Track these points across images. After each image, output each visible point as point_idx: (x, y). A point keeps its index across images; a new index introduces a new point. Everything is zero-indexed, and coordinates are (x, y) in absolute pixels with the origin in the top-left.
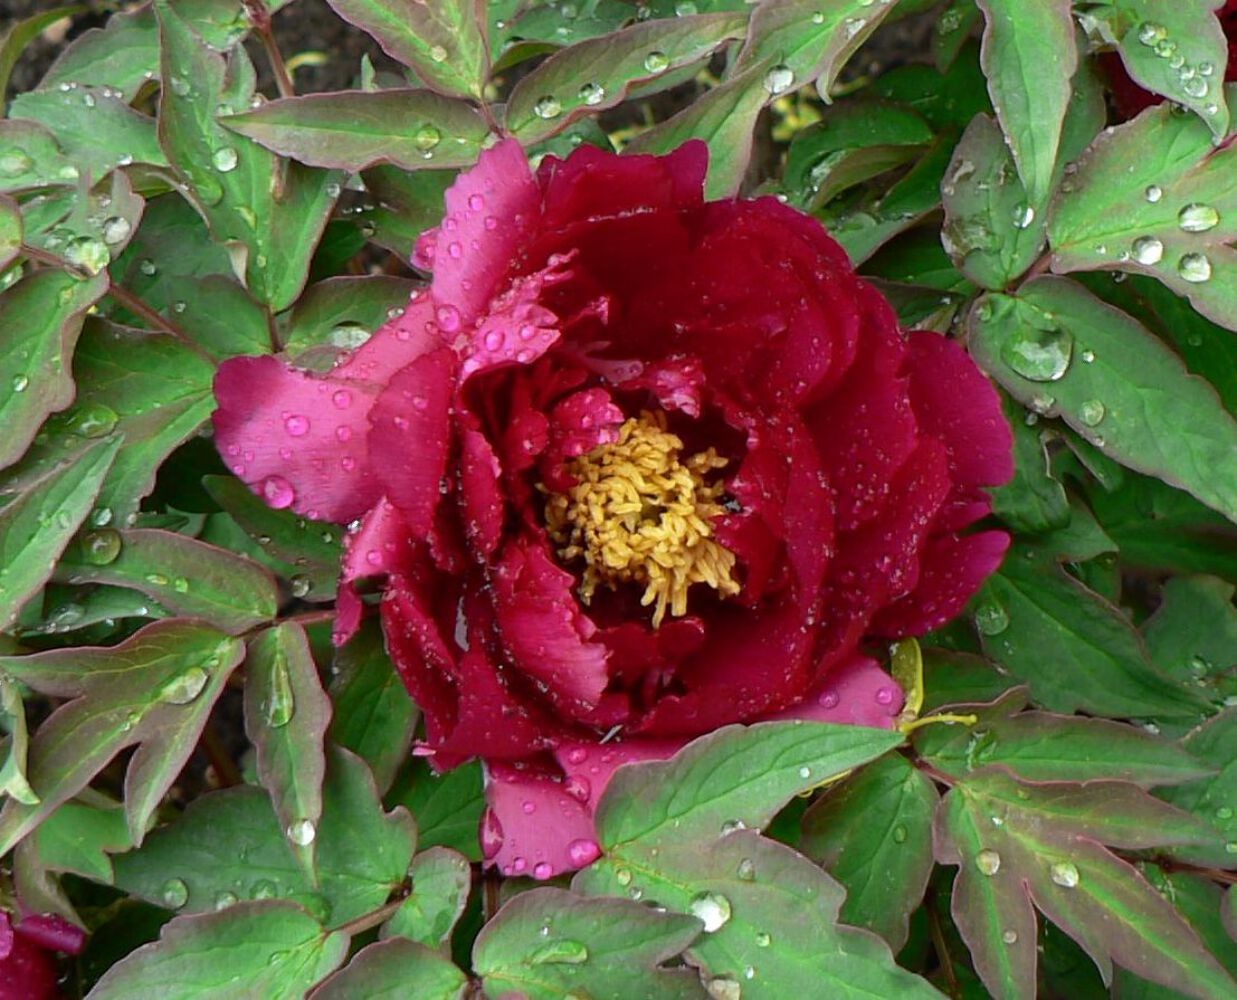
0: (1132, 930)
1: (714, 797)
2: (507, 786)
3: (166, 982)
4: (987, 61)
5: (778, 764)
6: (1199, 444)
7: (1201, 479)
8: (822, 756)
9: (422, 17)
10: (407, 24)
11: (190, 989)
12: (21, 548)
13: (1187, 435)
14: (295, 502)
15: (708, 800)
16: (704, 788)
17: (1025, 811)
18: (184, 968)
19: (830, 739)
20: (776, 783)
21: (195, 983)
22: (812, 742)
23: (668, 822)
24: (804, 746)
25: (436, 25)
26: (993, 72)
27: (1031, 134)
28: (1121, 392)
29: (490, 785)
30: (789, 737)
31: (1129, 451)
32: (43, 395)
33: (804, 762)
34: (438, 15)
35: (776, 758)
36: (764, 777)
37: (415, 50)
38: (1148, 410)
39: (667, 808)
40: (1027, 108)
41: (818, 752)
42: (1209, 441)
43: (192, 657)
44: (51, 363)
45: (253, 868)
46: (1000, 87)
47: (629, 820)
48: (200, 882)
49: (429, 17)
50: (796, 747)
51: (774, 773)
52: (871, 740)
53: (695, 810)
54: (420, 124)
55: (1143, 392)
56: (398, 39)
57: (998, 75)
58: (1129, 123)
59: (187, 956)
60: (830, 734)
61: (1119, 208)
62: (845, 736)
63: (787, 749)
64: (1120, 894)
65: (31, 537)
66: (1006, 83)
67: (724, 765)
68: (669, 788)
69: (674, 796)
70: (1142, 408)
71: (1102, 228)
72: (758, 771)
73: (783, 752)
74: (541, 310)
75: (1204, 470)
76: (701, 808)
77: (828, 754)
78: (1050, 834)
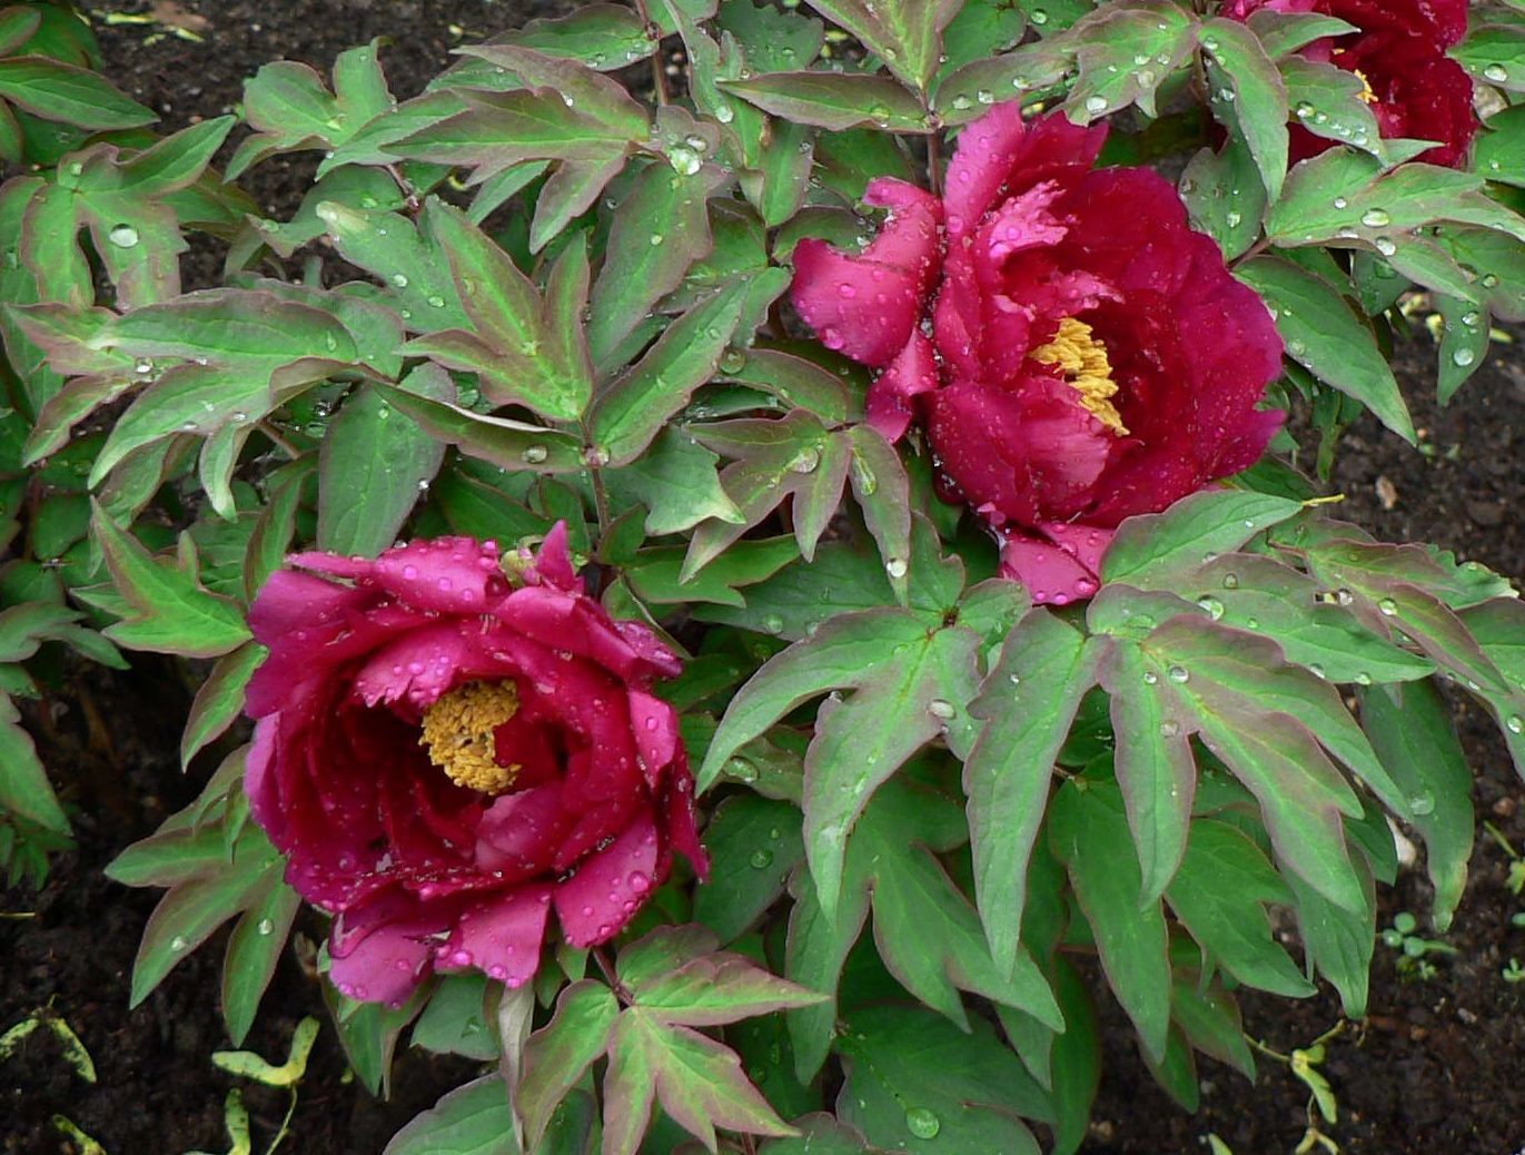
0: (1434, 643)
2: (1022, 545)
12: (680, 352)
14: (844, 346)
17: (1354, 570)
29: (1007, 546)
33: (1247, 518)
43: (806, 441)
45: (834, 604)
47: (1124, 561)
48: (791, 614)
54: (874, 103)
58: (1316, 158)
61: (1316, 212)
64: (1424, 619)
65: (689, 344)
71: (1306, 224)
74: (1048, 214)
78: (1373, 583)
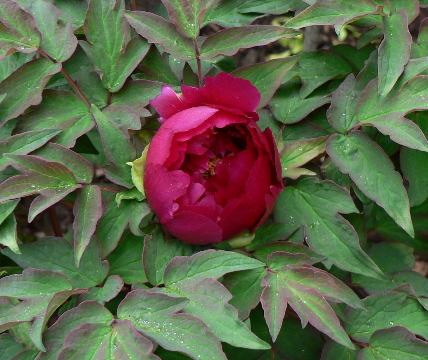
1: (202, 272)
3: (18, 288)
4: (380, 50)
5: (224, 264)
6: (392, 195)
7: (389, 206)
8: (238, 264)
9: (186, 5)
10: (180, 5)
11: (25, 292)
13: (390, 192)
15: (200, 272)
16: (200, 267)
18: (25, 285)
19: (242, 260)
20: (222, 270)
21: (27, 291)
22: (236, 260)
23: (187, 278)
24: (233, 260)
25: (189, 9)
26: (381, 54)
27: (386, 78)
28: (372, 173)
30: (229, 257)
31: (368, 191)
32: (30, 99)
34: (191, 6)
35: (224, 262)
36: (218, 268)
37: (180, 16)
38: (379, 181)
39: (187, 273)
40: (388, 70)
41: (237, 263)
42: (396, 195)
44: (36, 89)
46: (382, 59)
49: (188, 6)
50: (231, 260)
51: (222, 267)
52: (255, 263)
53: (195, 275)
55: (379, 174)
56: (175, 10)
57: (382, 56)
59: (28, 282)
60: (242, 258)
62: (247, 260)
63: (228, 260)
66: (384, 59)
67: (207, 261)
68: (189, 267)
69: (189, 270)
70: (377, 179)
72: (217, 266)
73: (226, 261)
75: (391, 204)
76: (197, 275)
77: (240, 264)
